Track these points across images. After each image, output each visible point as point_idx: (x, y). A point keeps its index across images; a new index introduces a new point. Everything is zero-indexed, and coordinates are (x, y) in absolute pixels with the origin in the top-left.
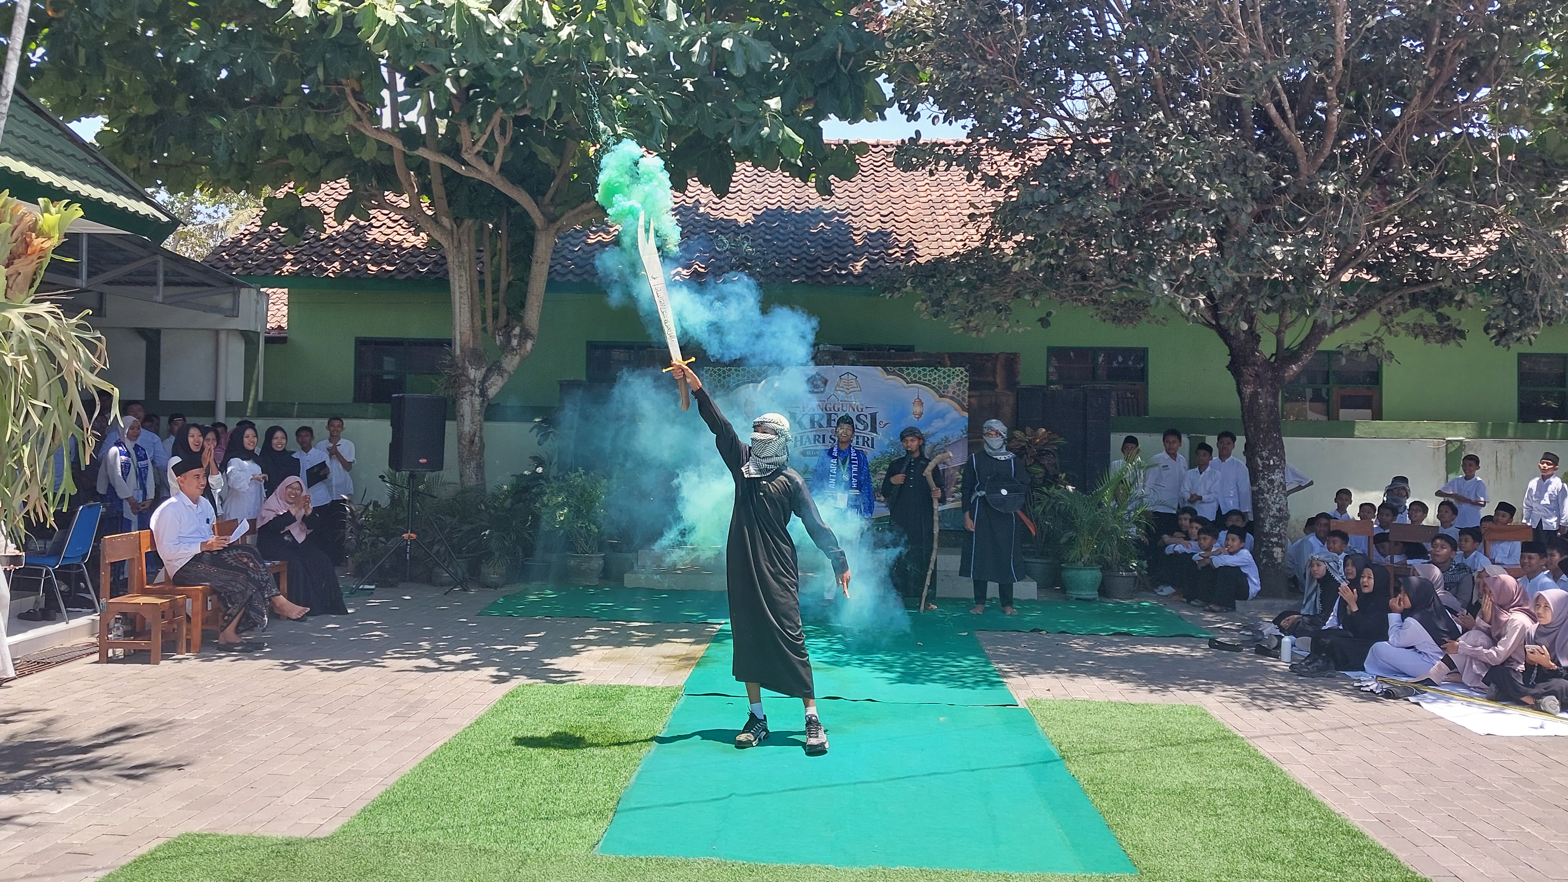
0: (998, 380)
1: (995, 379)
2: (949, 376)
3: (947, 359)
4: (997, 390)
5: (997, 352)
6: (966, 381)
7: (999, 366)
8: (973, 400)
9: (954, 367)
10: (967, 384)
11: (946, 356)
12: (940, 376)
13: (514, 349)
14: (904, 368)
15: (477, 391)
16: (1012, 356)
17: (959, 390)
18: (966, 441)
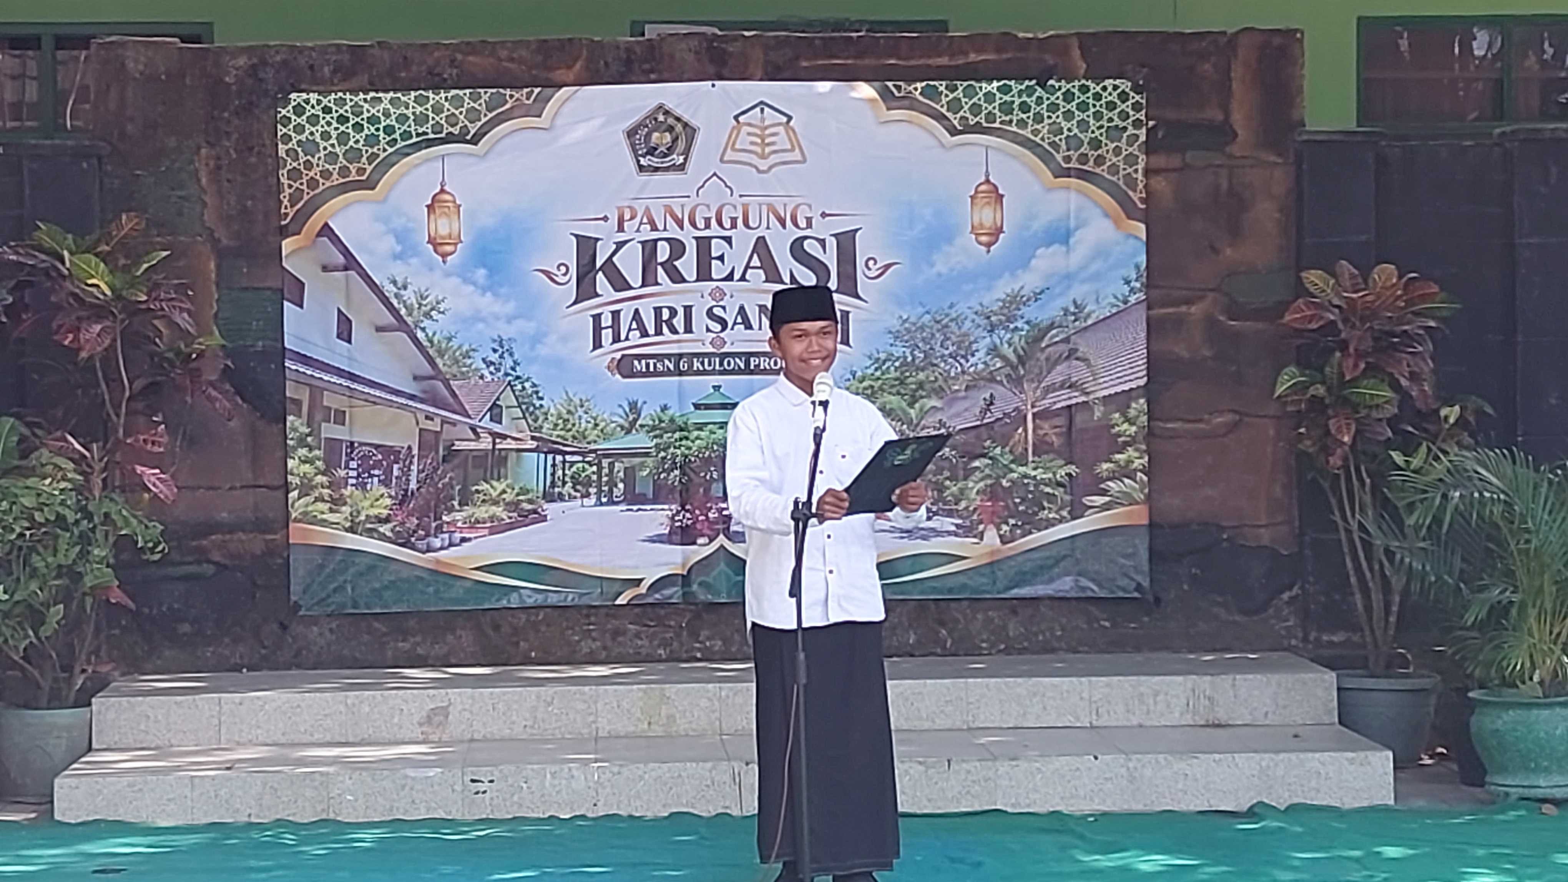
0: (1238, 119)
1: (1227, 114)
2: (1083, 107)
3: (1076, 53)
4: (1235, 149)
5: (1231, 30)
6: (1137, 124)
7: (1238, 72)
8: (1160, 183)
9: (1098, 80)
10: (1142, 133)
11: (1075, 43)
12: (1053, 108)
14: (942, 86)
16: (1277, 41)
17: (1117, 151)
18: (1141, 315)
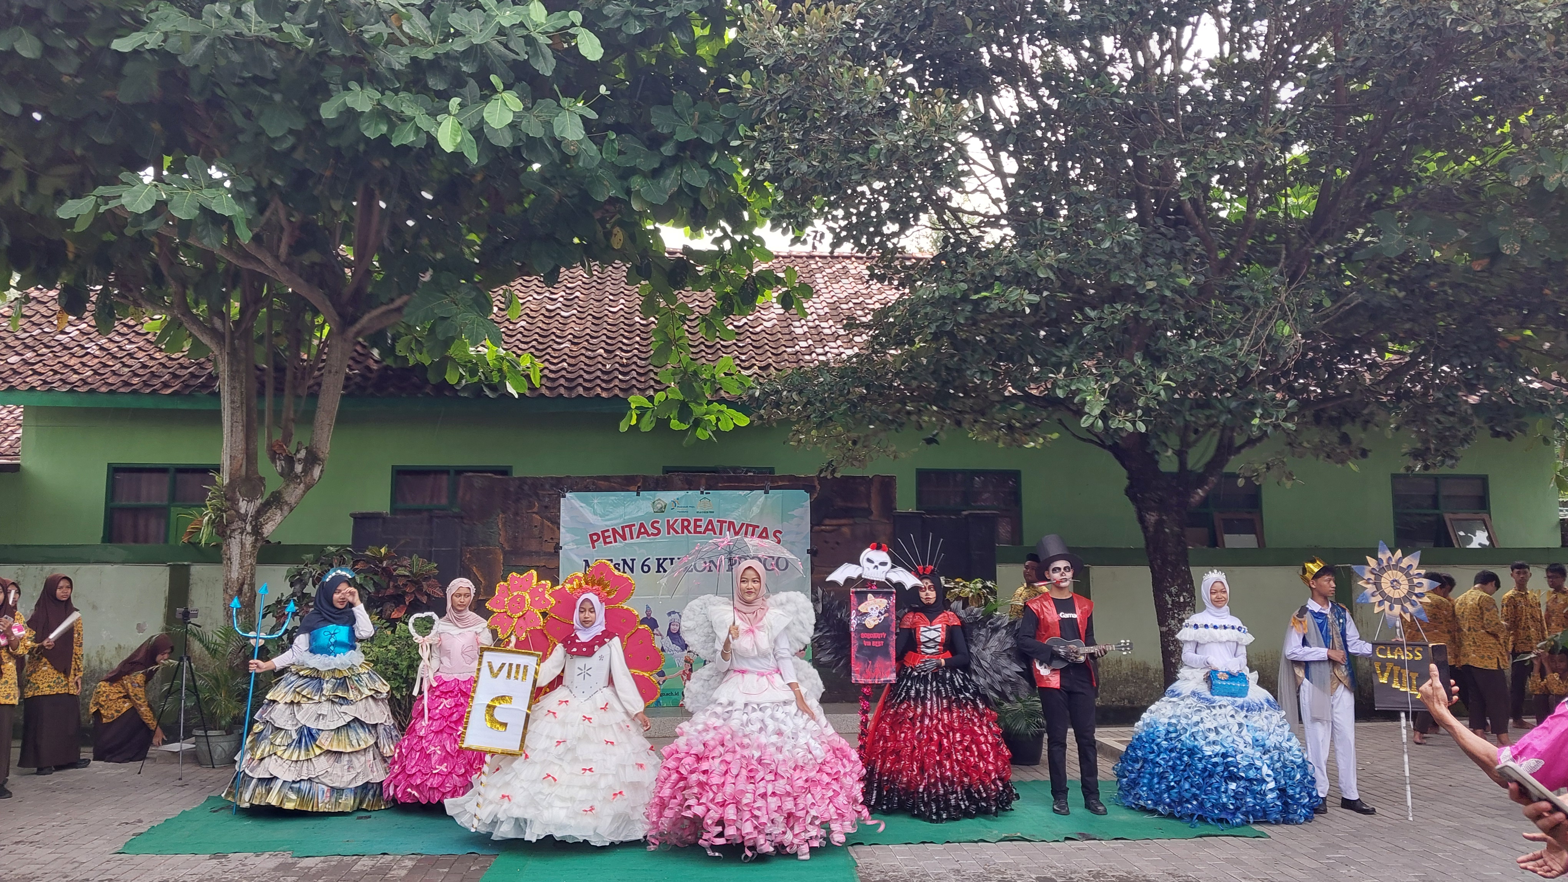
0: (873, 507)
1: (870, 505)
4: (872, 518)
5: (871, 475)
7: (874, 490)
8: (845, 529)
11: (816, 479)
13: (297, 477)
15: (249, 528)
16: (887, 480)
